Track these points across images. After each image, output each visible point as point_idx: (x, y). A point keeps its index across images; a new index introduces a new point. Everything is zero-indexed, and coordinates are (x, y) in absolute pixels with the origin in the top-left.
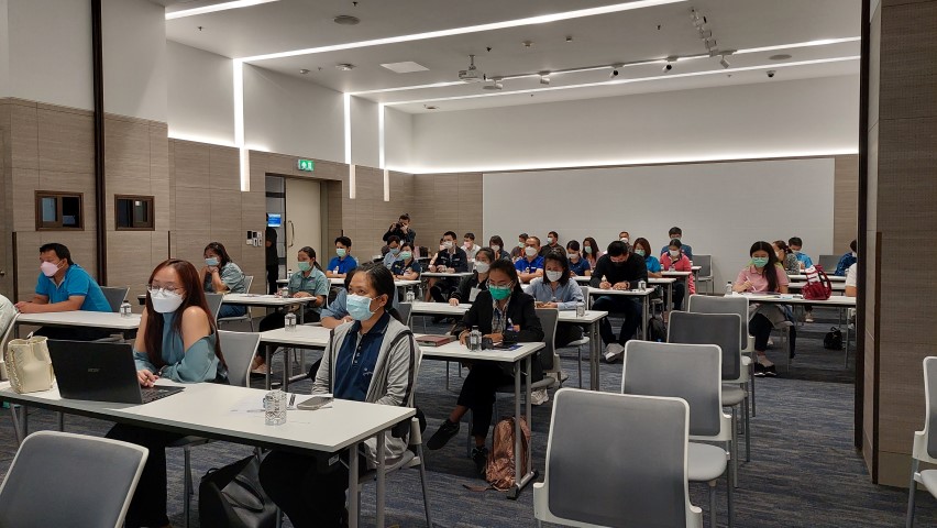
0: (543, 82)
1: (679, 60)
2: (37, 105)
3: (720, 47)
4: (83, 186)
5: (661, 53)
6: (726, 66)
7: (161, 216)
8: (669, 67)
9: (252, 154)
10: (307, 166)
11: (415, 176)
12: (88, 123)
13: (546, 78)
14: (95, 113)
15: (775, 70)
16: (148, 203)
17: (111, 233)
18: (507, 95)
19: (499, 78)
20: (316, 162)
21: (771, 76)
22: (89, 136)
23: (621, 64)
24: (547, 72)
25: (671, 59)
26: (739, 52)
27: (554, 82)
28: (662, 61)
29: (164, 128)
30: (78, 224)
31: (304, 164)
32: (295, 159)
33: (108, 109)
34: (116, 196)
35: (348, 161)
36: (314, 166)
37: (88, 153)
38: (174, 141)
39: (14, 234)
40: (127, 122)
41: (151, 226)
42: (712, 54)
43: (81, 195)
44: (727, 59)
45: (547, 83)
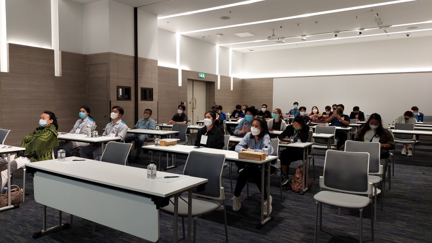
0: (303, 40)
1: (365, 30)
2: (117, 55)
3: (384, 24)
4: (131, 84)
5: (357, 27)
6: (387, 32)
7: (155, 96)
8: (360, 33)
9: (183, 71)
10: (202, 76)
11: (243, 80)
12: (132, 61)
13: (304, 38)
14: (135, 57)
15: (410, 33)
16: (151, 91)
17: (140, 102)
18: (287, 45)
19: (284, 38)
20: (206, 74)
21: (408, 36)
22: (133, 65)
23: (338, 32)
24: (305, 35)
25: (361, 29)
26: (393, 26)
27: (308, 39)
28: (358, 30)
29: (156, 62)
30: (129, 98)
31: (201, 75)
32: (198, 73)
33: (139, 55)
34: (141, 88)
35: (217, 73)
36: (205, 76)
37: (132, 72)
38: (159, 67)
39: (110, 101)
40: (145, 60)
41: (152, 99)
42: (380, 28)
43: (130, 87)
44: (387, 29)
45: (305, 40)
